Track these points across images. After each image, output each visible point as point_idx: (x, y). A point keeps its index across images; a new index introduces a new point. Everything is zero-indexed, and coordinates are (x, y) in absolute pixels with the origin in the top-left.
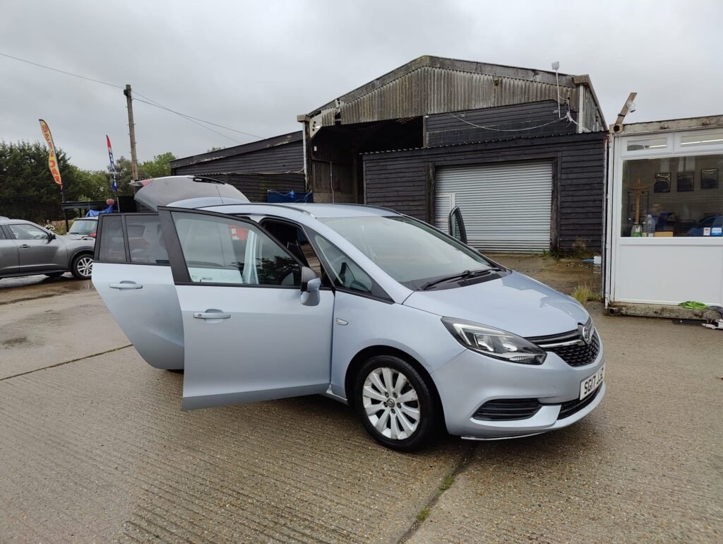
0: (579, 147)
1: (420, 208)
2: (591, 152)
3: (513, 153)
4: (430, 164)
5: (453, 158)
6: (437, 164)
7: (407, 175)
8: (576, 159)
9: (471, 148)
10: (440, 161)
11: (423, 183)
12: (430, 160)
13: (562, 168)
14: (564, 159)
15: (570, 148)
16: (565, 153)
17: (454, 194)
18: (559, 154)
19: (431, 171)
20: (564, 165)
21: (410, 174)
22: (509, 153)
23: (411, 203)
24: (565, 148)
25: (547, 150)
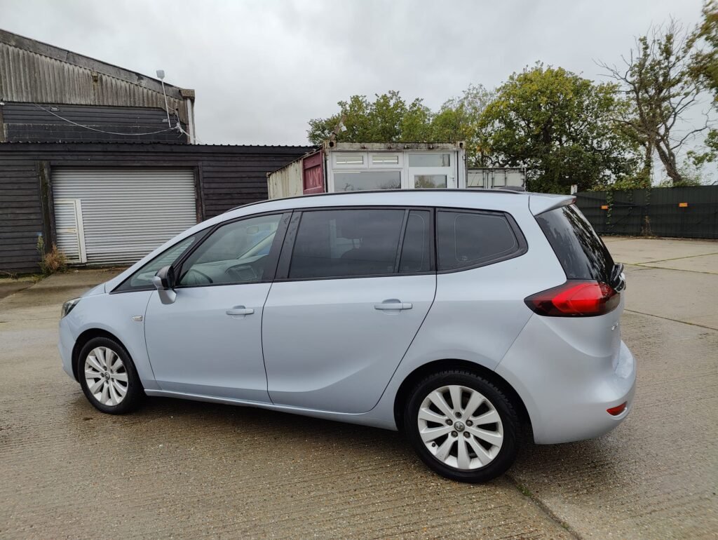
0: (217, 158)
1: (32, 217)
2: (229, 164)
3: (152, 158)
4: (45, 163)
5: (76, 158)
6: (52, 163)
7: (8, 174)
8: (216, 169)
9: (100, 148)
10: (58, 159)
11: (35, 186)
12: (42, 157)
13: (204, 178)
14: (205, 169)
15: (211, 158)
16: (206, 163)
17: (78, 201)
18: (200, 164)
19: (46, 172)
20: (206, 175)
21: (13, 174)
22: (146, 158)
23: (18, 211)
24: (206, 158)
25: (187, 158)
